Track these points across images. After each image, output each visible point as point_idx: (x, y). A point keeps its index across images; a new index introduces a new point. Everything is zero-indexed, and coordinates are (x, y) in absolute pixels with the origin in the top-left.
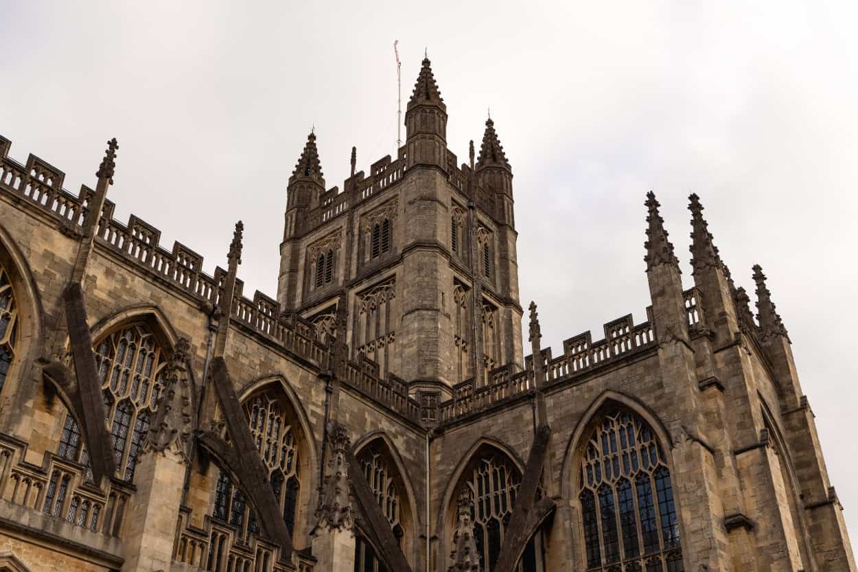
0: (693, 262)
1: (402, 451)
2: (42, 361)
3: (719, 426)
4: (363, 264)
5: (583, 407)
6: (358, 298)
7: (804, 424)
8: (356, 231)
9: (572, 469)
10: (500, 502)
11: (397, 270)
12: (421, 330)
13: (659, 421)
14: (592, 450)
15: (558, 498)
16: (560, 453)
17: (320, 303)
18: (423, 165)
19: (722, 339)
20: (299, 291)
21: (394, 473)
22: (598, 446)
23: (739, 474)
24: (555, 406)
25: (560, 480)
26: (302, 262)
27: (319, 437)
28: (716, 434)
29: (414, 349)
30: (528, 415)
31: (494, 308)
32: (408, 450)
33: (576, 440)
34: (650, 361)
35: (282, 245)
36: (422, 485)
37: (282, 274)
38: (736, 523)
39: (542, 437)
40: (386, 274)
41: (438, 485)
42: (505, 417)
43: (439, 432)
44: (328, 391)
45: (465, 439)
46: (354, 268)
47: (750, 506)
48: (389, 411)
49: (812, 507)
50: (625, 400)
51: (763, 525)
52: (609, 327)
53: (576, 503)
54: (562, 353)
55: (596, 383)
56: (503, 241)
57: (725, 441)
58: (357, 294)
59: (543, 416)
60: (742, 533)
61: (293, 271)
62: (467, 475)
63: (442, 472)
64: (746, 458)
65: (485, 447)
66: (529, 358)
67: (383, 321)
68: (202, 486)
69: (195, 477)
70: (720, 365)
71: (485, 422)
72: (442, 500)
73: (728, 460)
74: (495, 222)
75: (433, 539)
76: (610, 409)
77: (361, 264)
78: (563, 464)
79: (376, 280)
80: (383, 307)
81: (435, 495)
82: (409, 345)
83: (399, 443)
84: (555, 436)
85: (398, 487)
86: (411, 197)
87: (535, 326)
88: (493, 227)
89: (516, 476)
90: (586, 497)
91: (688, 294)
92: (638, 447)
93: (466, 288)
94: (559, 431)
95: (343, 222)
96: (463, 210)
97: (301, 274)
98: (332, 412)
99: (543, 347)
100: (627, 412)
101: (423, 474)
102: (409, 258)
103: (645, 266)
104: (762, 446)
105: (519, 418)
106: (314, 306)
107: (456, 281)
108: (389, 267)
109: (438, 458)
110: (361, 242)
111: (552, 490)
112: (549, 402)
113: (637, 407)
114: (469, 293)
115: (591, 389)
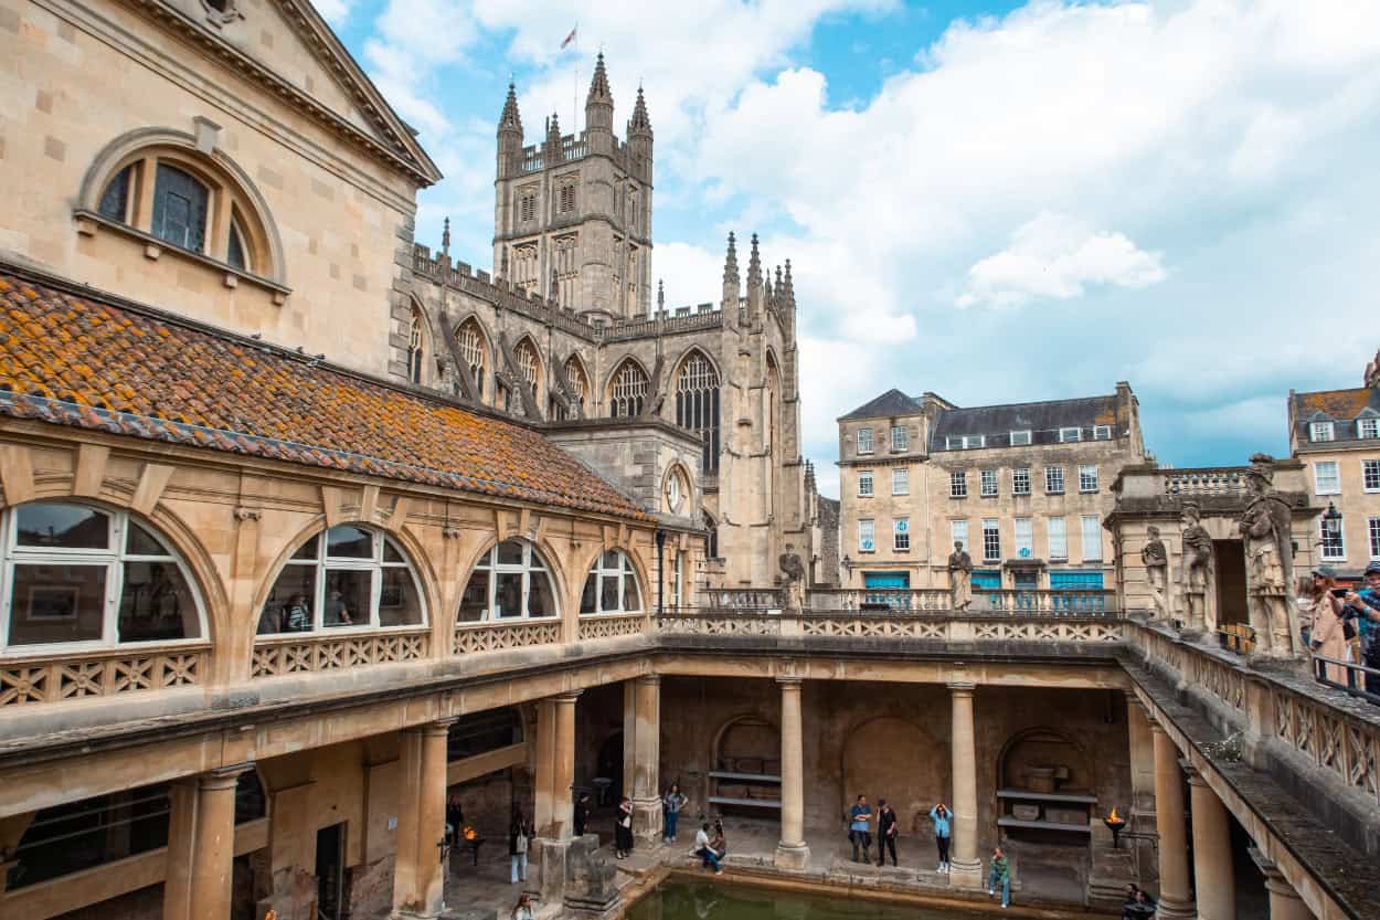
0: (748, 279)
1: (585, 358)
2: (436, 355)
3: (745, 375)
4: (556, 215)
5: (683, 350)
6: (553, 242)
7: (792, 359)
8: (550, 188)
9: (673, 381)
10: (636, 389)
11: (578, 228)
12: (594, 278)
13: (718, 367)
14: (685, 372)
15: (665, 395)
16: (668, 371)
17: (528, 236)
18: (596, 155)
19: (754, 328)
20: (511, 220)
21: (581, 370)
22: (688, 370)
23: (749, 398)
24: (669, 345)
25: (667, 386)
26: (511, 200)
27: (547, 361)
28: (742, 379)
29: (590, 289)
30: (654, 347)
31: (636, 248)
32: (588, 355)
33: (677, 366)
34: (718, 333)
35: (496, 183)
36: (594, 375)
37: (498, 206)
38: (744, 423)
39: (660, 362)
40: (572, 230)
41: (603, 375)
42: (642, 344)
43: (604, 345)
44: (550, 334)
45: (618, 352)
46: (550, 218)
47: (752, 416)
48: (579, 337)
49: (787, 402)
50: (703, 351)
51: (755, 424)
52: (701, 307)
53: (674, 398)
54: (674, 315)
55: (690, 338)
56: (645, 196)
57: (745, 383)
58: (553, 237)
59: (661, 348)
60: (745, 428)
61: (506, 205)
62: (619, 371)
63: (605, 368)
64: (755, 392)
65: (629, 358)
66: (656, 314)
67: (570, 261)
68: (501, 399)
69: (497, 396)
70: (751, 341)
71: (630, 345)
72: (604, 383)
73: (746, 394)
74: (641, 183)
75: (599, 403)
76: (696, 352)
77: (554, 215)
78: (669, 378)
79: (565, 231)
80: (569, 251)
81: (601, 379)
82: (588, 286)
83: (583, 354)
84: (667, 362)
85: (582, 377)
86: (590, 178)
87: (661, 295)
88: (639, 187)
89: (645, 378)
90: (679, 395)
91: (741, 300)
92: (707, 375)
93: (620, 239)
94: (669, 359)
95: (541, 177)
96: (620, 179)
97: (511, 208)
98: (552, 346)
99: (665, 308)
100: (703, 357)
101: (595, 368)
102: (587, 224)
103: (723, 280)
104: (762, 388)
105: (648, 347)
106: (523, 237)
107: (615, 237)
108: (575, 225)
109: (603, 359)
110: (554, 198)
111: (662, 390)
112: (665, 341)
113: (708, 355)
114: (622, 243)
115: (687, 340)
